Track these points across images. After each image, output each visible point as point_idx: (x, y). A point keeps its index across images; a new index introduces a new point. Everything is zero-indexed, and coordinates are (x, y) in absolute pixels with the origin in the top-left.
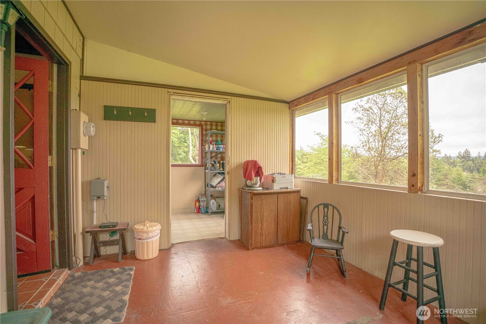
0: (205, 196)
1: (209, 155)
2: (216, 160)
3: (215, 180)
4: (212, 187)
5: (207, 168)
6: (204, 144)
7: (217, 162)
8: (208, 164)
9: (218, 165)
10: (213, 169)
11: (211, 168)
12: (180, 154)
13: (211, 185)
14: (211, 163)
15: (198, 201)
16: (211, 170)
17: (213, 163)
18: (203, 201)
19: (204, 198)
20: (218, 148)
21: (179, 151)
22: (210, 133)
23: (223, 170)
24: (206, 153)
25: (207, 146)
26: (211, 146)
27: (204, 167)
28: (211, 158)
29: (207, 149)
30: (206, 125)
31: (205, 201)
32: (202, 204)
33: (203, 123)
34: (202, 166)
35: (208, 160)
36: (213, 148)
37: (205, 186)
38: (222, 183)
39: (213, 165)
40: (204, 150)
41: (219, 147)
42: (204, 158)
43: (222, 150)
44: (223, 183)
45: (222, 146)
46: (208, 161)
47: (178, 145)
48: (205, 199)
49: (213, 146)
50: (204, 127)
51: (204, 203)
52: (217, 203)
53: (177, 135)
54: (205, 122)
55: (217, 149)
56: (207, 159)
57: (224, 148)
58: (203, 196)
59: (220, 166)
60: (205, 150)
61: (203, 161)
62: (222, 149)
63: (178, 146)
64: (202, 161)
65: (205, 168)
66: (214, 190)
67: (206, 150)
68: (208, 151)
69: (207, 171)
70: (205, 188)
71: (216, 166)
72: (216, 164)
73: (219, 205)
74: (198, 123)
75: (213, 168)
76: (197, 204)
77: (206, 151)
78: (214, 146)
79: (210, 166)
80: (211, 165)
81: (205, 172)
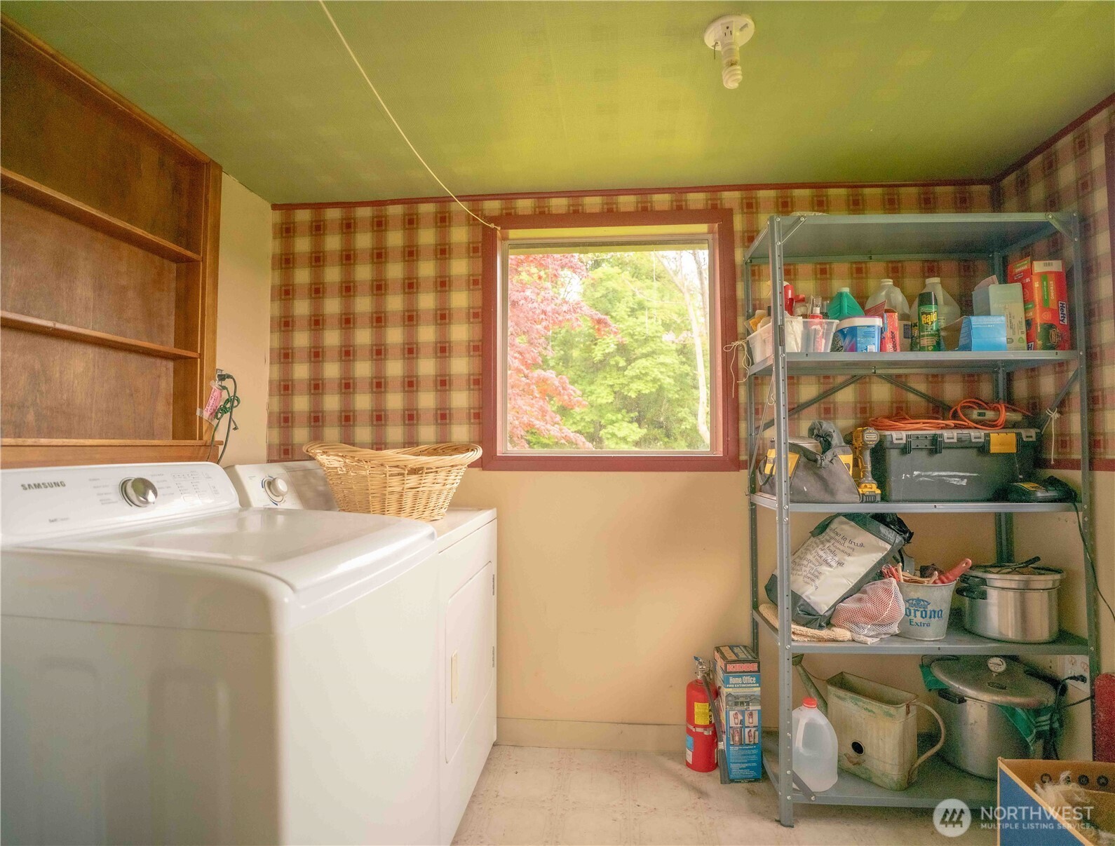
0: (754, 667)
1: (775, 396)
2: (827, 426)
3: (824, 568)
4: (807, 615)
5: (769, 480)
6: (741, 329)
7: (836, 440)
8: (772, 454)
9: (847, 459)
10: (809, 485)
11: (796, 480)
12: (681, 421)
13: (796, 598)
14: (794, 448)
15: (705, 689)
16: (797, 496)
17: (809, 445)
18: (737, 701)
19: (747, 679)
20: (844, 340)
21: (678, 412)
22: (785, 234)
23: (884, 498)
24: (758, 380)
25: (762, 334)
26: (795, 328)
27: (744, 475)
28: (795, 410)
29: (763, 351)
30: (750, 207)
31: (748, 701)
32: (731, 718)
33: (731, 199)
34: (730, 462)
35: (770, 424)
36: (808, 337)
37: (755, 593)
38: (881, 593)
39: (810, 461)
40: (742, 363)
41: (853, 330)
42: (742, 411)
43: (874, 348)
44: (888, 591)
45: (878, 322)
46: (771, 433)
47: (677, 396)
48: (748, 685)
49: (806, 325)
50: (738, 223)
51: (743, 713)
52: (840, 726)
53: (672, 369)
54: (744, 193)
55: (835, 348)
56: (762, 423)
57: (888, 334)
58: (738, 667)
59: (856, 464)
60: (750, 361)
61: (737, 430)
62: (877, 340)
63: (678, 400)
64: (731, 433)
65: (753, 480)
66: (820, 640)
67: (758, 357)
68: (771, 362)
69: (766, 501)
70: (755, 606)
71: (835, 467)
72: (829, 454)
73: (858, 748)
74: (697, 200)
75: (812, 479)
76: (701, 709)
77: (755, 369)
78: (818, 325)
79: (792, 465)
80: (793, 459)
81: (752, 504)
